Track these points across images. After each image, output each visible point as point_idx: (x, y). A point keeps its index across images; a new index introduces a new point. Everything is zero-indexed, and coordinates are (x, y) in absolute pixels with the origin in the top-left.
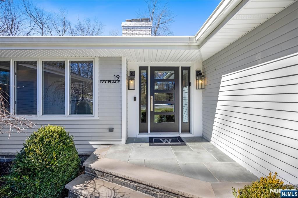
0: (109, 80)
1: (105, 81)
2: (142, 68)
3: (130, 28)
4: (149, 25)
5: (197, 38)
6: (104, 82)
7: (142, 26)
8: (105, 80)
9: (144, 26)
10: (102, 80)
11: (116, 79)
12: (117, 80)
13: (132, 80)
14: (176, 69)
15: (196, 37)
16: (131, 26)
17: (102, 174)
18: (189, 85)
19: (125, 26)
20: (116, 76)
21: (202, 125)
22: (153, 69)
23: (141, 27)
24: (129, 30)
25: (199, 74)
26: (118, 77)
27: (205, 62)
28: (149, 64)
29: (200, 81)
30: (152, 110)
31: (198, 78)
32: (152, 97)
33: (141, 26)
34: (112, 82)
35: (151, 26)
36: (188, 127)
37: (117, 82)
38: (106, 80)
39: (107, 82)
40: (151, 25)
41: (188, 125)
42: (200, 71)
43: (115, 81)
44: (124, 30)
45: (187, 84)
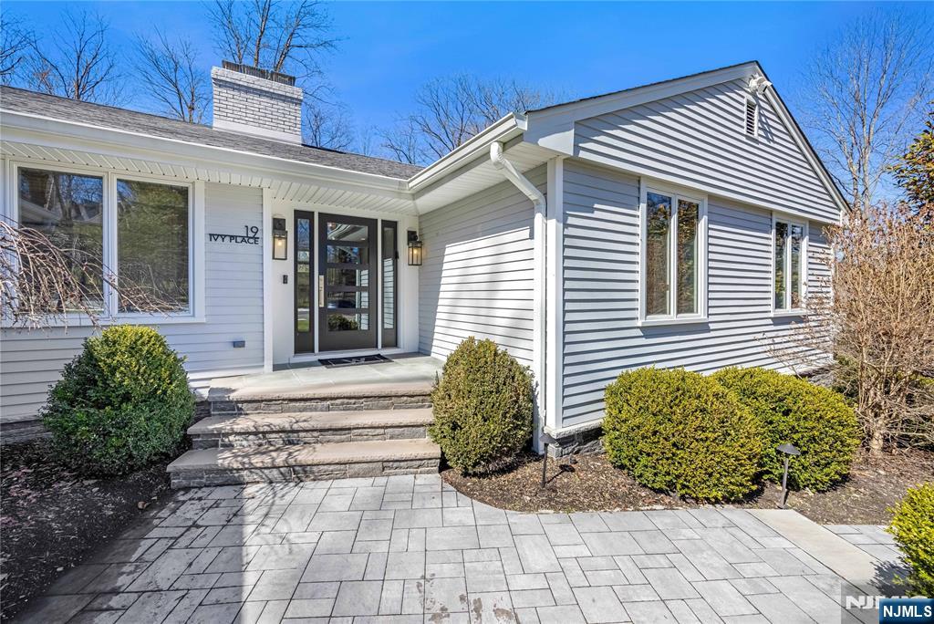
0: (231, 236)
1: (223, 237)
2: (299, 214)
3: (239, 90)
4: (296, 97)
5: (411, 185)
6: (220, 238)
7: (275, 92)
8: (221, 236)
9: (282, 95)
10: (213, 235)
11: (251, 234)
12: (252, 236)
13: (280, 238)
14: (371, 223)
15: (409, 182)
16: (241, 83)
17: (255, 405)
18: (396, 256)
19: (222, 78)
20: (249, 228)
21: (418, 331)
22: (325, 218)
23: (271, 96)
24: (236, 93)
25: (412, 237)
26: (254, 230)
27: (423, 217)
28: (317, 208)
29: (415, 252)
30: (322, 306)
31: (411, 245)
32: (322, 277)
33: (272, 91)
34: (239, 240)
35: (301, 101)
36: (394, 336)
37: (251, 241)
38: (225, 236)
39: (227, 239)
40: (302, 98)
41: (394, 333)
42: (415, 232)
43: (246, 239)
44: (219, 90)
45: (392, 253)
